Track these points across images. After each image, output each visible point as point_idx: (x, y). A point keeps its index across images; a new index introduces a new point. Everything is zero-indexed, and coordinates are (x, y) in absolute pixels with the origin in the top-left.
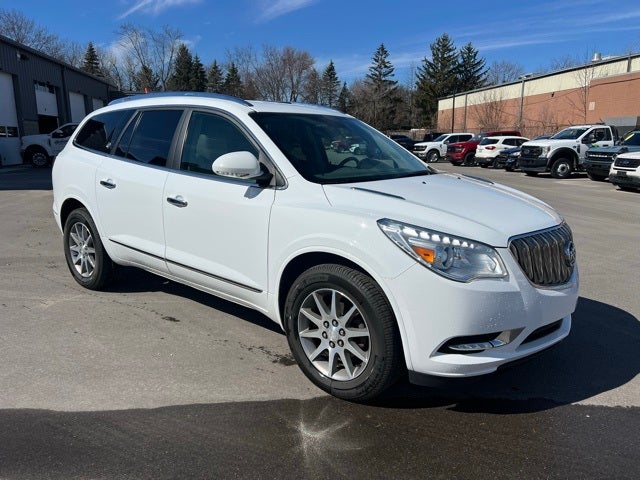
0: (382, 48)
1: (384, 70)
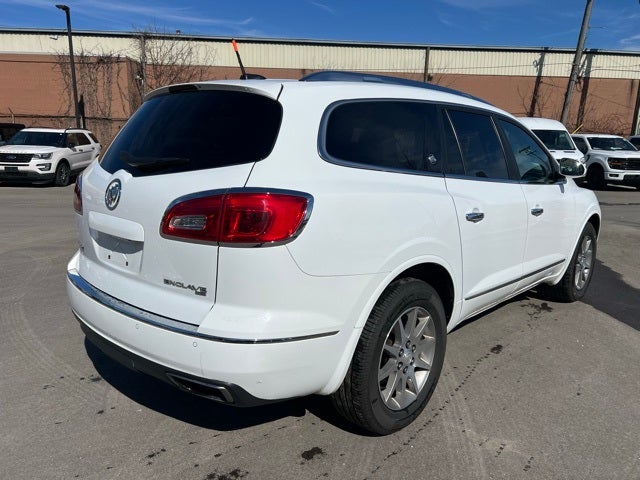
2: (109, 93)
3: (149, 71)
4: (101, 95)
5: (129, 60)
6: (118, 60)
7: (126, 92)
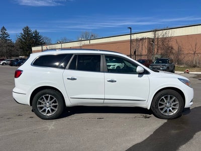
0: (4, 28)
1: (5, 35)
2: (142, 48)
3: (156, 40)
4: (140, 49)
5: (149, 38)
6: (145, 39)
7: (146, 47)
